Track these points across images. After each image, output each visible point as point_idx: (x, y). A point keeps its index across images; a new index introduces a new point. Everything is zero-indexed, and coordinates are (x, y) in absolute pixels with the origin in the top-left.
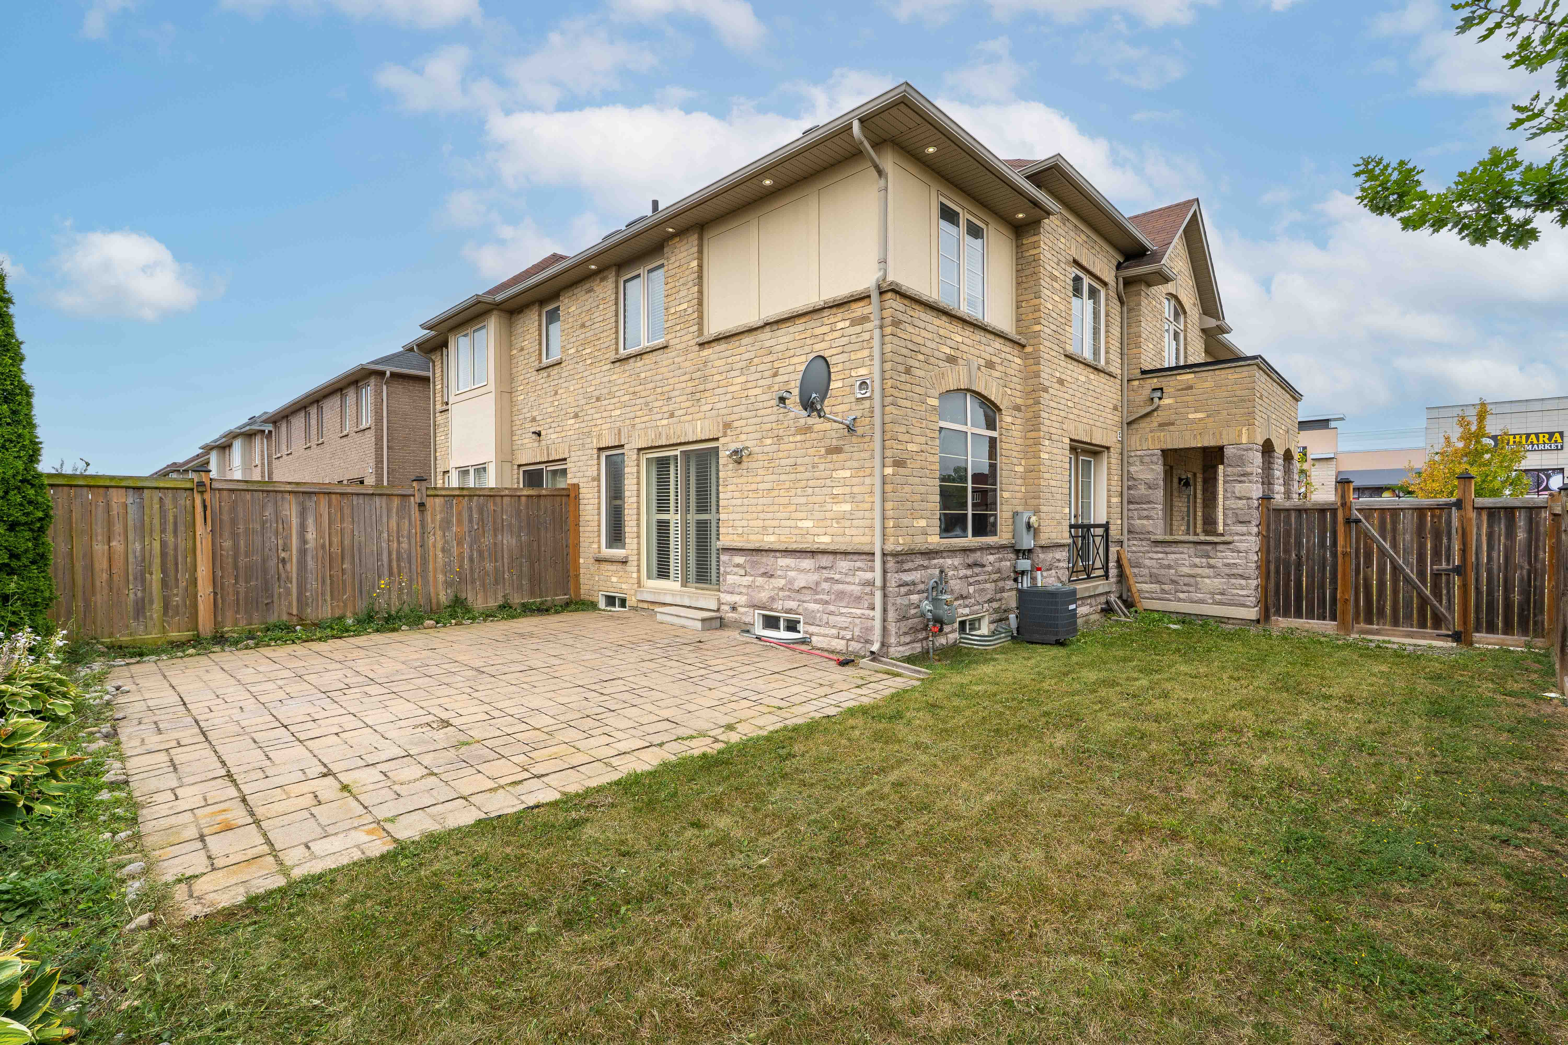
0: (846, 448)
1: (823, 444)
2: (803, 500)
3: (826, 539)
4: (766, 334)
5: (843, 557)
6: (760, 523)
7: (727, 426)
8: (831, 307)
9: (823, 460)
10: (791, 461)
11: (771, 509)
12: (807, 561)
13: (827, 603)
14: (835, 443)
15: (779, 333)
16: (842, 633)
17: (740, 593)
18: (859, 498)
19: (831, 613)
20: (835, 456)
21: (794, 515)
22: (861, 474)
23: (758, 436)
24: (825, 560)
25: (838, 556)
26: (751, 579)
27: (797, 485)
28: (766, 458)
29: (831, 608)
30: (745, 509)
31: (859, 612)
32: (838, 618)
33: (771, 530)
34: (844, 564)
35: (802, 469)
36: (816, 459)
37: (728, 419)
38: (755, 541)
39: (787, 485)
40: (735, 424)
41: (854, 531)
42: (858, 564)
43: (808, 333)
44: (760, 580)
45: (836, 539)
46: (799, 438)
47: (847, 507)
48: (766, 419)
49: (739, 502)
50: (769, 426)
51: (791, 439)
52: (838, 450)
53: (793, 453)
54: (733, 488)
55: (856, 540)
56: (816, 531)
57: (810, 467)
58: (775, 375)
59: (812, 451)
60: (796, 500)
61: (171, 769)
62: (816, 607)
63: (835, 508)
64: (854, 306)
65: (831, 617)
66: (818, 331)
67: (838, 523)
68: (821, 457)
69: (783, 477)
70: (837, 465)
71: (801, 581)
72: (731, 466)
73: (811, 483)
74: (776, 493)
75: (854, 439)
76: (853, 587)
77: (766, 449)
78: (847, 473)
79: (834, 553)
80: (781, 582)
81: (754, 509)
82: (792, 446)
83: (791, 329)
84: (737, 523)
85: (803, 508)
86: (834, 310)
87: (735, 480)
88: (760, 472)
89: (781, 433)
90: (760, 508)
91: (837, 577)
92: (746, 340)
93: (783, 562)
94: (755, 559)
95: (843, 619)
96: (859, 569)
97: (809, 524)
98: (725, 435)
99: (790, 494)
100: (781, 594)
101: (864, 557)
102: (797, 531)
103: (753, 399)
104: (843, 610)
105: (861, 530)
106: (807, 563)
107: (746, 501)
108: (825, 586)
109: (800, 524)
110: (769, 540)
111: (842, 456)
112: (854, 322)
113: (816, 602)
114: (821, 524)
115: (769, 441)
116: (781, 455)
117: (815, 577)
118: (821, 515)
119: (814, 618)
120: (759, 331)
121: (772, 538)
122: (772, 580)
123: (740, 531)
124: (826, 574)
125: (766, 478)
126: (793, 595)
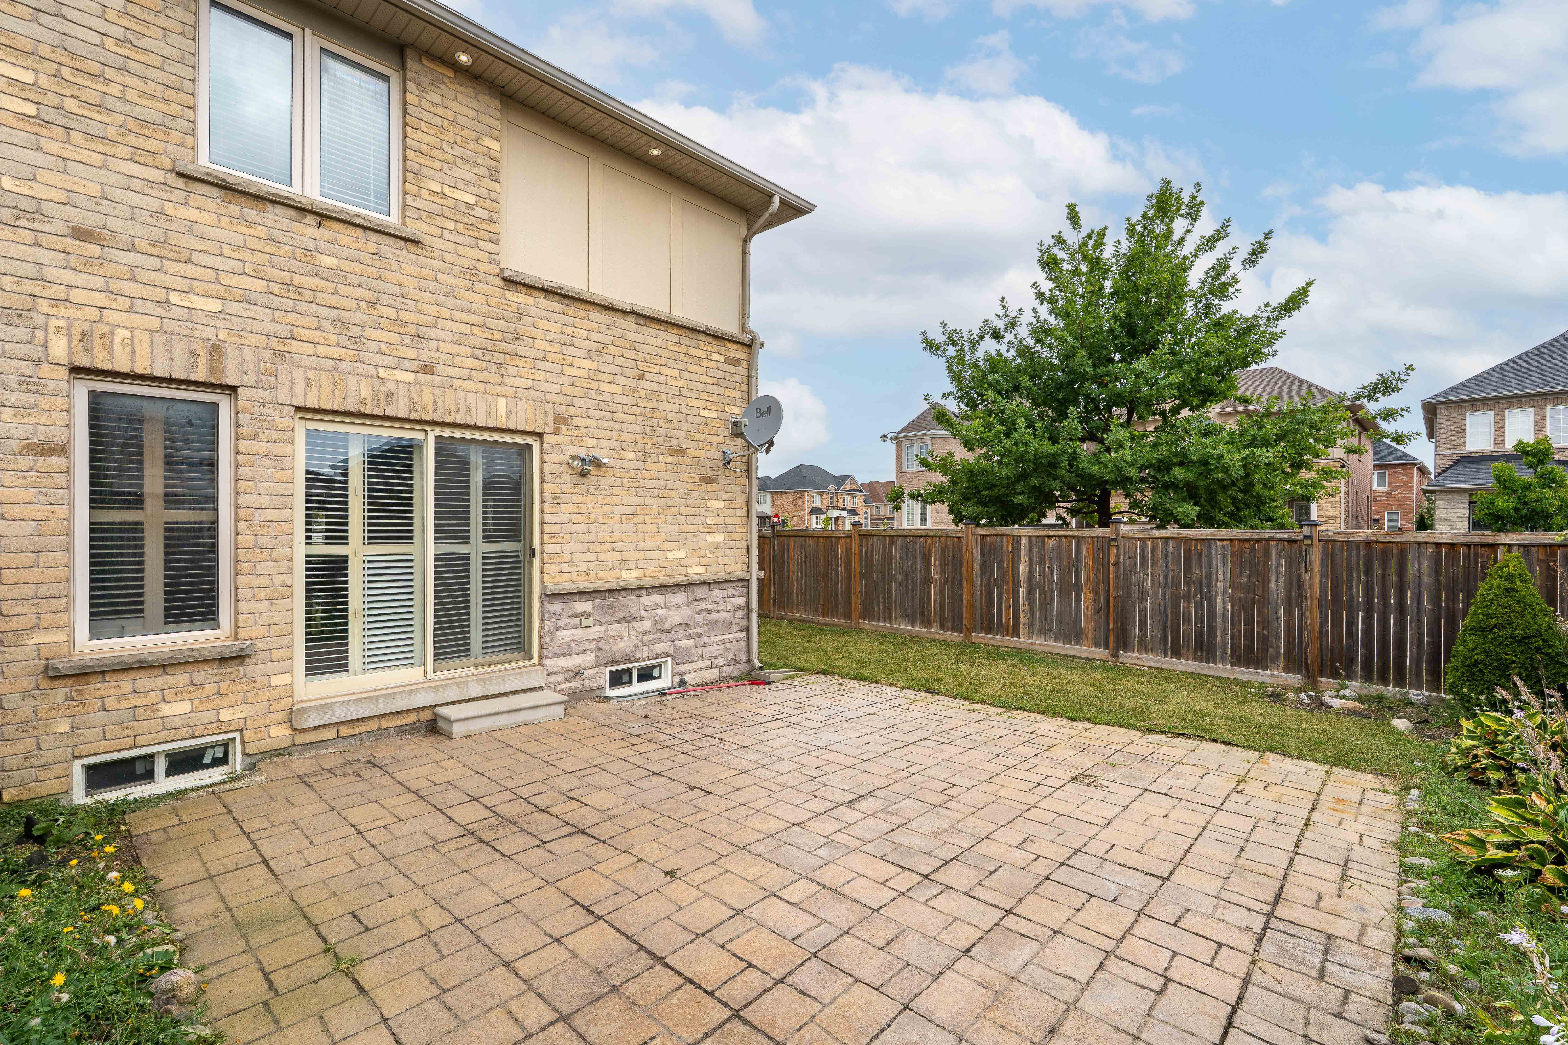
0: (720, 479)
1: (697, 471)
2: (675, 528)
3: (700, 570)
4: (629, 323)
5: (717, 586)
6: (617, 556)
7: (561, 420)
8: (708, 334)
9: (696, 488)
10: (661, 484)
11: (633, 538)
12: (678, 595)
13: (701, 635)
14: (709, 472)
15: (647, 330)
16: (716, 661)
17: (585, 651)
18: (731, 528)
19: (706, 645)
20: (709, 485)
21: (663, 546)
22: (733, 506)
23: (616, 445)
24: (700, 592)
25: (712, 586)
26: (602, 628)
27: (666, 512)
28: (627, 475)
29: (705, 640)
30: (592, 537)
31: (730, 636)
32: (711, 648)
33: (632, 564)
34: (717, 593)
35: (674, 494)
36: (689, 486)
37: (563, 411)
38: (607, 579)
39: (655, 510)
40: (577, 421)
41: (726, 560)
42: (731, 591)
43: (683, 349)
44: (616, 629)
45: (710, 569)
46: (670, 459)
47: (720, 537)
48: (626, 427)
49: (582, 528)
50: (631, 437)
51: (661, 458)
52: (711, 480)
53: (662, 475)
54: (572, 508)
55: (729, 568)
56: (689, 562)
57: (682, 493)
58: (641, 378)
59: (684, 476)
60: (665, 529)
61: (1350, 864)
62: (691, 642)
63: (709, 538)
64: (729, 345)
65: (705, 649)
66: (693, 351)
67: (711, 553)
68: (694, 484)
69: (649, 501)
70: (711, 495)
71: (675, 618)
72: (567, 478)
73: (684, 510)
74: (640, 519)
75: (727, 472)
76: (725, 614)
77: (626, 464)
78: (721, 504)
79: (708, 583)
80: (647, 625)
81: (607, 538)
82: (662, 466)
83: (663, 334)
84: (576, 557)
85: (675, 537)
86: (710, 339)
87: (574, 498)
88: (618, 491)
89: (648, 448)
90: (616, 537)
91: (710, 607)
92: (597, 315)
93: (648, 600)
94: (608, 602)
95: (716, 647)
96: (733, 596)
97: (681, 555)
98: (557, 432)
99: (659, 521)
100: (646, 638)
101: (737, 584)
102: (666, 564)
103: (608, 397)
104: (716, 639)
105: (732, 559)
106: (678, 598)
107: (592, 527)
108: (699, 618)
109: (670, 555)
110: (631, 576)
111: (716, 487)
112: (729, 361)
113: (688, 637)
114: (694, 554)
115: (631, 455)
116: (647, 474)
117: (688, 611)
118: (695, 545)
119: (689, 655)
120: (618, 315)
121: (634, 574)
122: (634, 624)
123: (583, 567)
124: (699, 606)
125: (626, 500)
126: (662, 636)
